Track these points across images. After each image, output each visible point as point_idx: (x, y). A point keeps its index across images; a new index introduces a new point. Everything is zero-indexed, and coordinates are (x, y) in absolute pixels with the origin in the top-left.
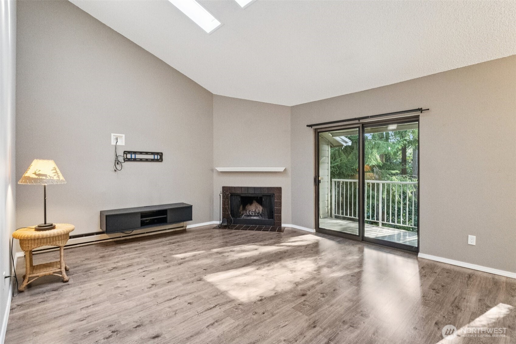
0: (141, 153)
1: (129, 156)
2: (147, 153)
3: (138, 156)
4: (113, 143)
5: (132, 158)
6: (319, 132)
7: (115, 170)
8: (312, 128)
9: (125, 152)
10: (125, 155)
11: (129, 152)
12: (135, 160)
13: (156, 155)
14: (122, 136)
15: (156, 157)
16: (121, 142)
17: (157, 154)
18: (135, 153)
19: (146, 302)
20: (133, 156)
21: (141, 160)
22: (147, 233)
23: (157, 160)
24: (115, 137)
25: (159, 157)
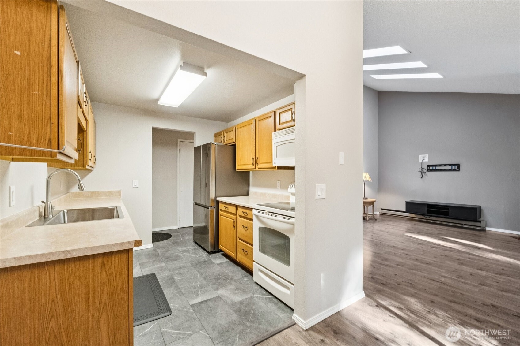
0: (440, 165)
1: (431, 168)
2: (445, 165)
3: (438, 168)
4: (421, 161)
5: (434, 169)
7: (421, 177)
9: (428, 166)
10: (428, 168)
11: (431, 166)
12: (436, 170)
13: (453, 166)
14: (426, 156)
15: (453, 168)
16: (426, 160)
17: (455, 165)
18: (436, 166)
20: (434, 168)
21: (440, 170)
22: (444, 222)
23: (455, 170)
24: (422, 157)
25: (457, 167)
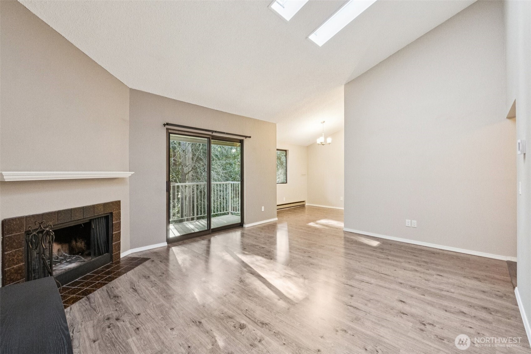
6: (170, 133)
8: (165, 126)
19: (372, 322)
